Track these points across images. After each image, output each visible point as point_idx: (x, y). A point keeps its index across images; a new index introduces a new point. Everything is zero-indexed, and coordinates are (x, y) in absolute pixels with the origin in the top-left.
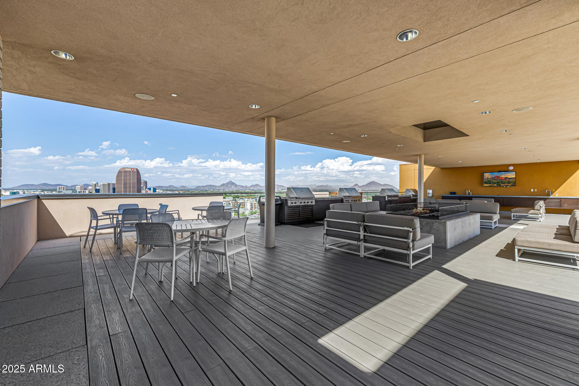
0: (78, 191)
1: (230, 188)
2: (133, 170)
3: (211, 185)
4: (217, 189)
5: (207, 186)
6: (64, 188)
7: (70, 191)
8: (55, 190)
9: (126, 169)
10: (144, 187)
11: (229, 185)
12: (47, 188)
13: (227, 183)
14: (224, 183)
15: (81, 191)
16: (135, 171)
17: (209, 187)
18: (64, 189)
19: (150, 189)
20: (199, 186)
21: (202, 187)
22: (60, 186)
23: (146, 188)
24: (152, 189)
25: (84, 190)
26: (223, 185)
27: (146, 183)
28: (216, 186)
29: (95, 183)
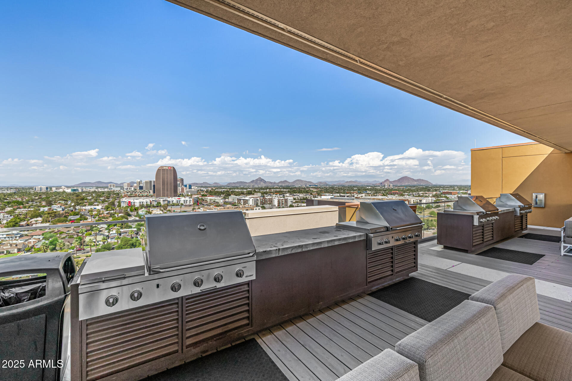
0: (125, 188)
1: (259, 184)
2: (170, 168)
3: (241, 182)
4: (248, 185)
5: (237, 183)
6: (114, 185)
7: (118, 188)
8: (107, 187)
9: (164, 168)
10: (181, 184)
11: (258, 182)
12: (101, 186)
13: (257, 180)
14: (254, 180)
15: (128, 188)
16: (172, 169)
17: (239, 183)
18: (114, 187)
19: (186, 186)
20: (231, 183)
21: (233, 184)
22: (111, 184)
23: (183, 184)
24: (188, 186)
25: (131, 187)
26: (253, 181)
27: (182, 180)
28: (246, 183)
29: (139, 181)
